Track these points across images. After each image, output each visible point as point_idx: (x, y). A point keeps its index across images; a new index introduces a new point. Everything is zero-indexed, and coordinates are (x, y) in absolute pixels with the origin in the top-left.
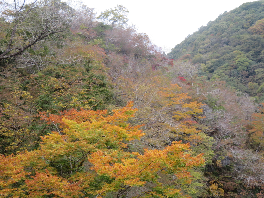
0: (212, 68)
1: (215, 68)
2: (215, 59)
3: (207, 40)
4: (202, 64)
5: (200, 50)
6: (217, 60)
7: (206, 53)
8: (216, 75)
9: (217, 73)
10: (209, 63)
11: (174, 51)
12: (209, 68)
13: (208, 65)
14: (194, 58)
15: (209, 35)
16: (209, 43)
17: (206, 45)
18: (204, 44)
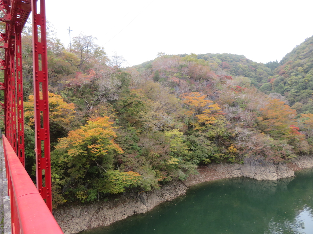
0: (307, 70)
1: (309, 69)
2: (311, 63)
3: (307, 49)
4: (299, 67)
5: (300, 57)
6: (312, 63)
7: (304, 58)
8: (309, 74)
9: (310, 73)
10: (305, 66)
11: (284, 58)
12: (305, 69)
13: (304, 68)
14: (294, 63)
15: (309, 45)
16: (308, 51)
17: (305, 53)
18: (303, 52)
